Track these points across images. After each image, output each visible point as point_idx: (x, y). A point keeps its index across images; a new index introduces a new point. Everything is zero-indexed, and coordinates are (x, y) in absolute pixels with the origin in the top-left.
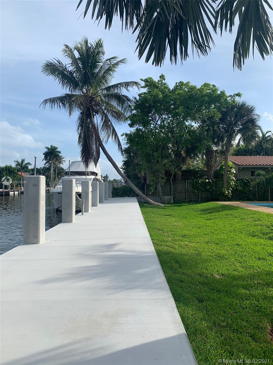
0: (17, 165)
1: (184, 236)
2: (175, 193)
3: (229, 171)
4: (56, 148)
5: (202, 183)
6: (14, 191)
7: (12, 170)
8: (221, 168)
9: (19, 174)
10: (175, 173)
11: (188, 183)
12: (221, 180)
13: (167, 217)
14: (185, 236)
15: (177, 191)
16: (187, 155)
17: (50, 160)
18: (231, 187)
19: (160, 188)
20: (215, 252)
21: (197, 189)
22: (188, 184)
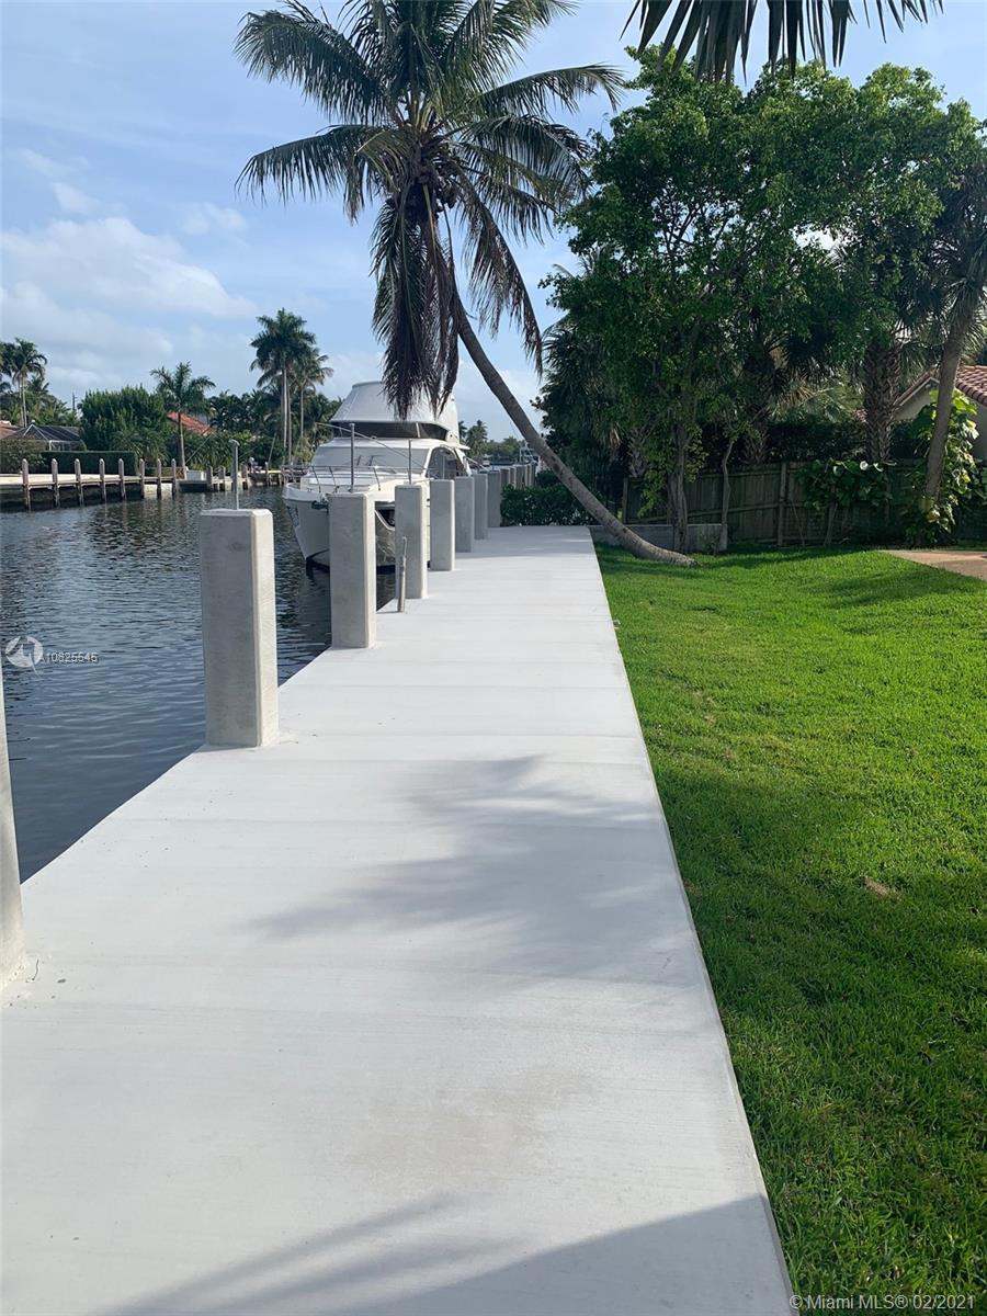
0: (162, 387)
1: (764, 708)
2: (739, 512)
3: (954, 431)
4: (300, 322)
5: (843, 475)
6: (157, 482)
7: (145, 403)
8: (924, 417)
9: (170, 419)
10: (743, 435)
11: (788, 474)
12: (919, 462)
13: (701, 615)
14: (768, 705)
15: (745, 506)
16: (792, 363)
17: (277, 368)
18: (956, 493)
19: (679, 494)
20: (875, 783)
21: (822, 497)
22: (787, 479)
